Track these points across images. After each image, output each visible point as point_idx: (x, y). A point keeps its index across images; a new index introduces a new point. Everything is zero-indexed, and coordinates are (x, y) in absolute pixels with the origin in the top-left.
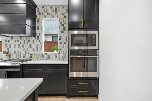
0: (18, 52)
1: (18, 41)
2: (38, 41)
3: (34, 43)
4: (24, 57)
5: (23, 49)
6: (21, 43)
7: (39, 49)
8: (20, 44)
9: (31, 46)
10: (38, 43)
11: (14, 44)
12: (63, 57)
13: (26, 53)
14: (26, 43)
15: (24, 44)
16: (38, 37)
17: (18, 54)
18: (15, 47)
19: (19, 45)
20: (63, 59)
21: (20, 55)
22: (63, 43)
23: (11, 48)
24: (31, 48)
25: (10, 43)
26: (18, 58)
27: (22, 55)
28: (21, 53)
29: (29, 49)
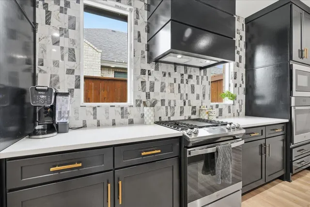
0: (169, 103)
1: (169, 74)
2: (205, 77)
3: (198, 83)
4: (182, 113)
5: (179, 95)
6: (175, 82)
8: (173, 84)
9: (193, 87)
11: (162, 83)
12: (239, 111)
13: (185, 104)
14: (185, 82)
15: (181, 83)
16: (205, 70)
17: (169, 107)
18: (162, 90)
19: (171, 85)
20: (239, 115)
21: (173, 109)
22: (238, 86)
23: (153, 91)
24: (194, 93)
25: (152, 79)
26: (169, 118)
27: (177, 110)
28: (175, 106)
29: (190, 94)
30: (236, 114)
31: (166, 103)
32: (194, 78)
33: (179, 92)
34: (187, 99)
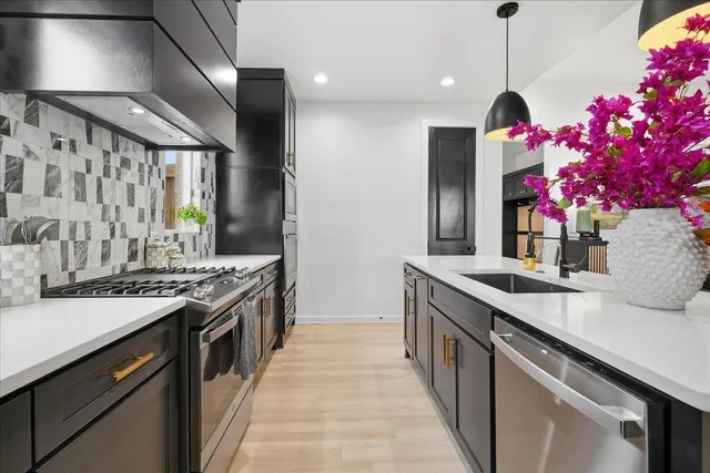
0: (73, 231)
1: (73, 144)
2: (156, 170)
3: (141, 182)
4: (105, 257)
5: (98, 209)
6: (89, 171)
7: (158, 214)
8: (84, 175)
9: (131, 189)
10: (155, 179)
11: (49, 168)
12: (207, 247)
13: (113, 234)
14: (113, 173)
15: (105, 175)
17: (71, 244)
18: (50, 190)
19: (79, 179)
20: (207, 254)
21: (81, 248)
22: (207, 196)
23: (19, 190)
24: (133, 205)
26: (72, 275)
27: (95, 250)
28: (89, 238)
29: (125, 208)
30: (204, 252)
31: (64, 234)
32: (135, 167)
33: (100, 200)
34: (117, 220)
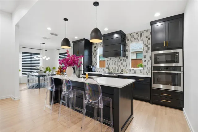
1: (114, 60)
2: (127, 60)
3: (124, 62)
4: (118, 71)
5: (117, 66)
7: (128, 66)
9: (122, 63)
10: (127, 61)
11: (112, 63)
13: (119, 68)
14: (119, 62)
16: (127, 57)
19: (115, 63)
20: (148, 74)
21: (115, 70)
22: (147, 61)
23: (110, 65)
25: (109, 62)
27: (116, 70)
29: (121, 66)
31: (113, 68)
32: (123, 60)
